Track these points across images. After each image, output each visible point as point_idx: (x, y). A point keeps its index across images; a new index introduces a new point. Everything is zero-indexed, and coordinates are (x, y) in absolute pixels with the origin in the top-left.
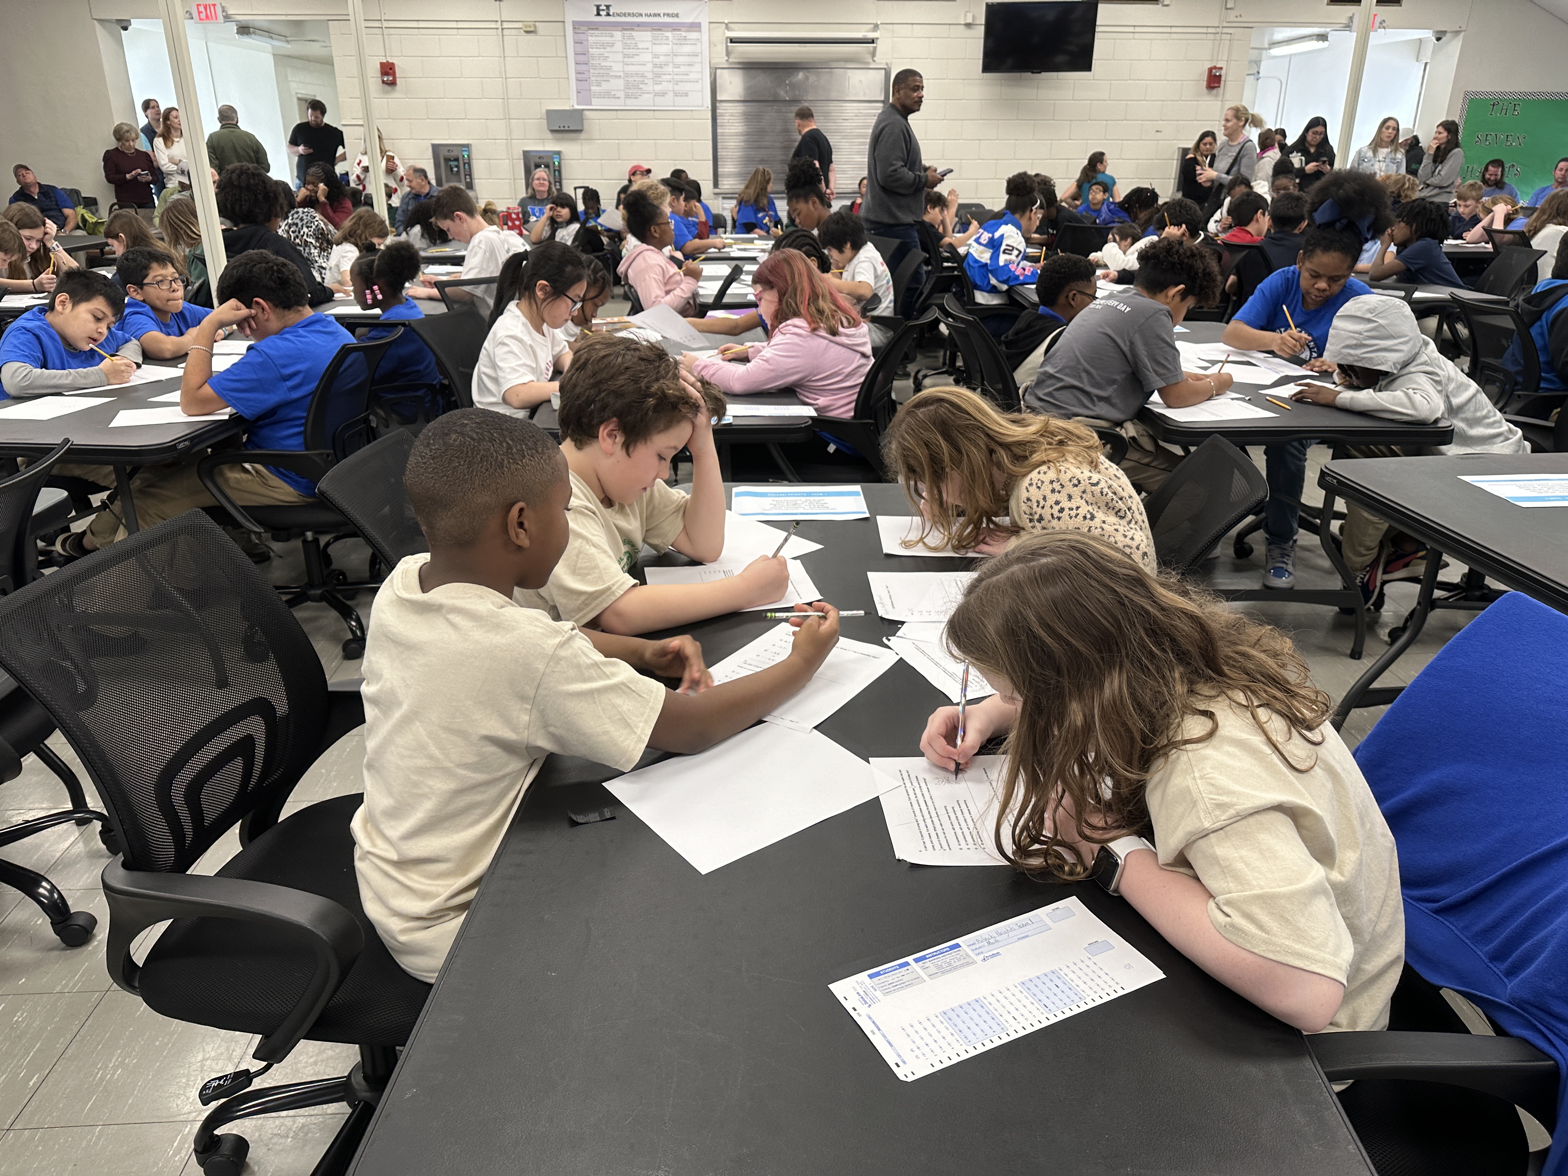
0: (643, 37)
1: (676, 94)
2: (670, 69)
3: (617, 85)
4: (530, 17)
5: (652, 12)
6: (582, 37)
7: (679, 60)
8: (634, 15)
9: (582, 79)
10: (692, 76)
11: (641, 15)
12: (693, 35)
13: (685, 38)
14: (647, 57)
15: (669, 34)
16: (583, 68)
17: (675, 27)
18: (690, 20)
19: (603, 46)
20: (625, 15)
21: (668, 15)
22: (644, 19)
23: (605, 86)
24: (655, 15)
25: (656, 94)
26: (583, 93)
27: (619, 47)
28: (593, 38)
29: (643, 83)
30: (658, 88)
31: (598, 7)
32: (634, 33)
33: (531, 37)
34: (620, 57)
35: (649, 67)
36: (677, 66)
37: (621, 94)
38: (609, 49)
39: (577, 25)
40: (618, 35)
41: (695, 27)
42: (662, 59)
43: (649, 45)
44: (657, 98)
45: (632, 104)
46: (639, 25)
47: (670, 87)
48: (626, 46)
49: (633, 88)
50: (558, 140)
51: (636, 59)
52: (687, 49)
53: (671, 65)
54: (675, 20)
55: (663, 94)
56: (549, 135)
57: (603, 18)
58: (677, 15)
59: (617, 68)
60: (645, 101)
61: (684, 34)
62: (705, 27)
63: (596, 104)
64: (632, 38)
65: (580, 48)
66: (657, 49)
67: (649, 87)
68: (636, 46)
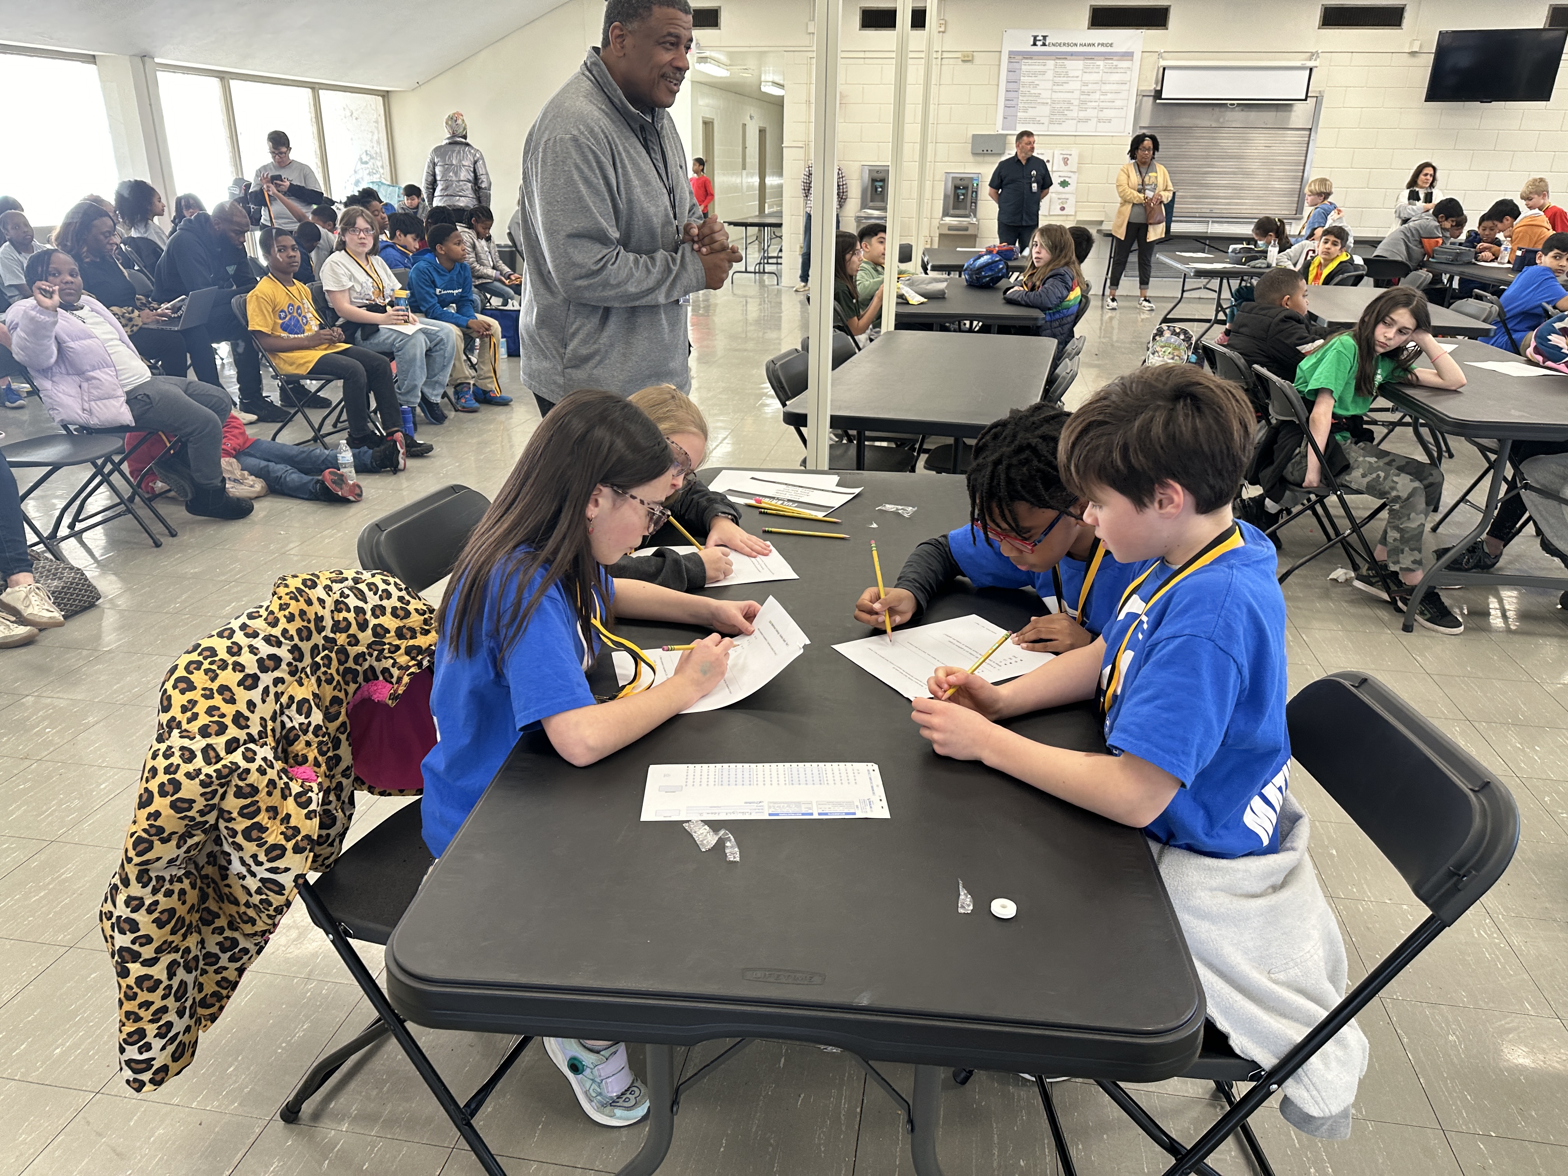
0: (1075, 66)
1: (1099, 120)
2: (1097, 96)
3: (1043, 112)
4: (969, 47)
5: (1087, 42)
6: (1016, 66)
7: (1107, 88)
8: (1069, 45)
9: (1010, 105)
10: (1118, 103)
11: (1076, 45)
12: (1124, 64)
13: (1116, 67)
14: (1075, 85)
15: (1101, 63)
16: (1012, 94)
17: (1110, 56)
18: (1123, 49)
19: (1035, 74)
20: (1060, 45)
21: (1103, 45)
22: (1079, 48)
23: (1031, 113)
24: (1089, 45)
25: (1080, 120)
26: (1009, 119)
27: (1050, 75)
28: (1026, 66)
29: (1068, 109)
30: (1082, 114)
31: (1035, 37)
32: (1066, 62)
33: (968, 65)
34: (1049, 85)
35: (1077, 94)
36: (1104, 93)
37: (1046, 120)
38: (1040, 77)
39: (1012, 55)
40: (1051, 63)
41: (1128, 55)
42: (1090, 86)
43: (1079, 73)
44: (1080, 125)
45: (1054, 129)
46: (1072, 54)
47: (1094, 113)
48: (1057, 74)
49: (1058, 113)
50: (979, 162)
51: (1066, 87)
52: (1116, 77)
53: (1098, 93)
54: (1109, 49)
55: (1087, 120)
56: (971, 158)
57: (1039, 48)
58: (1111, 45)
59: (1046, 95)
60: (1068, 127)
61: (1115, 63)
62: (1137, 56)
64: (1064, 66)
65: (1013, 76)
66: (1087, 77)
67: (1074, 114)
68: (1067, 75)
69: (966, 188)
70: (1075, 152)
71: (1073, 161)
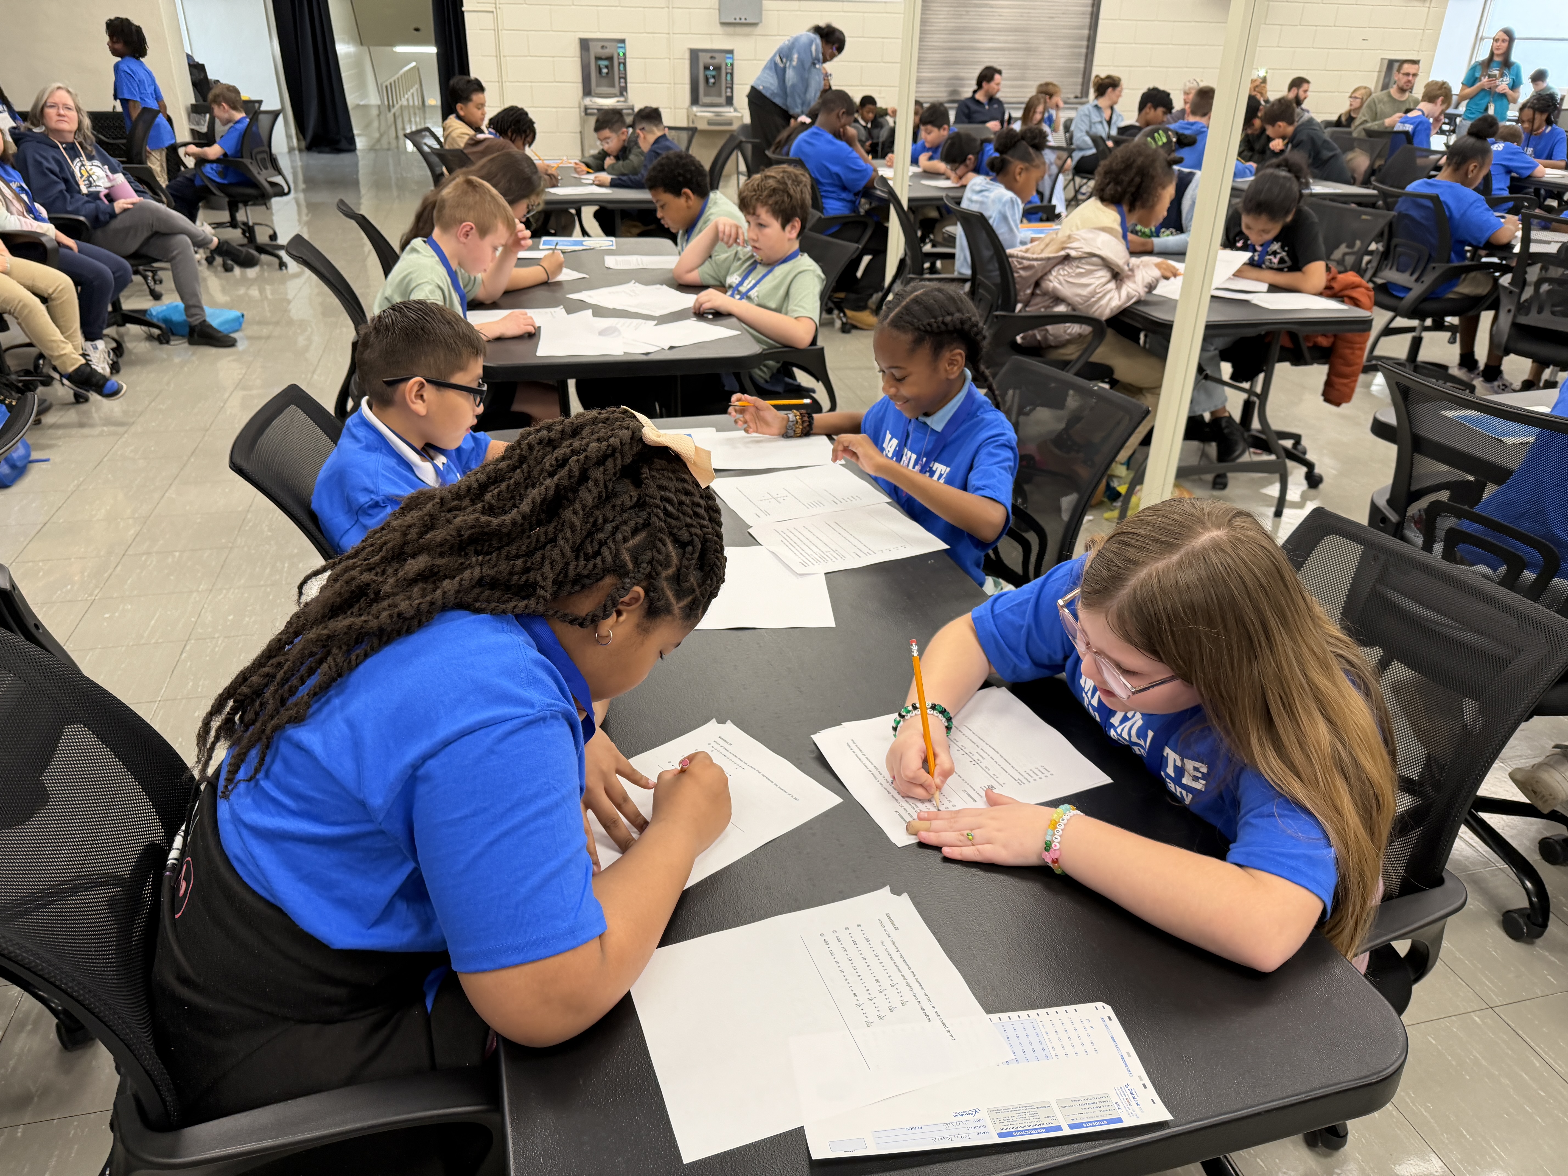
50: (729, 35)
56: (719, 29)
69: (718, 68)
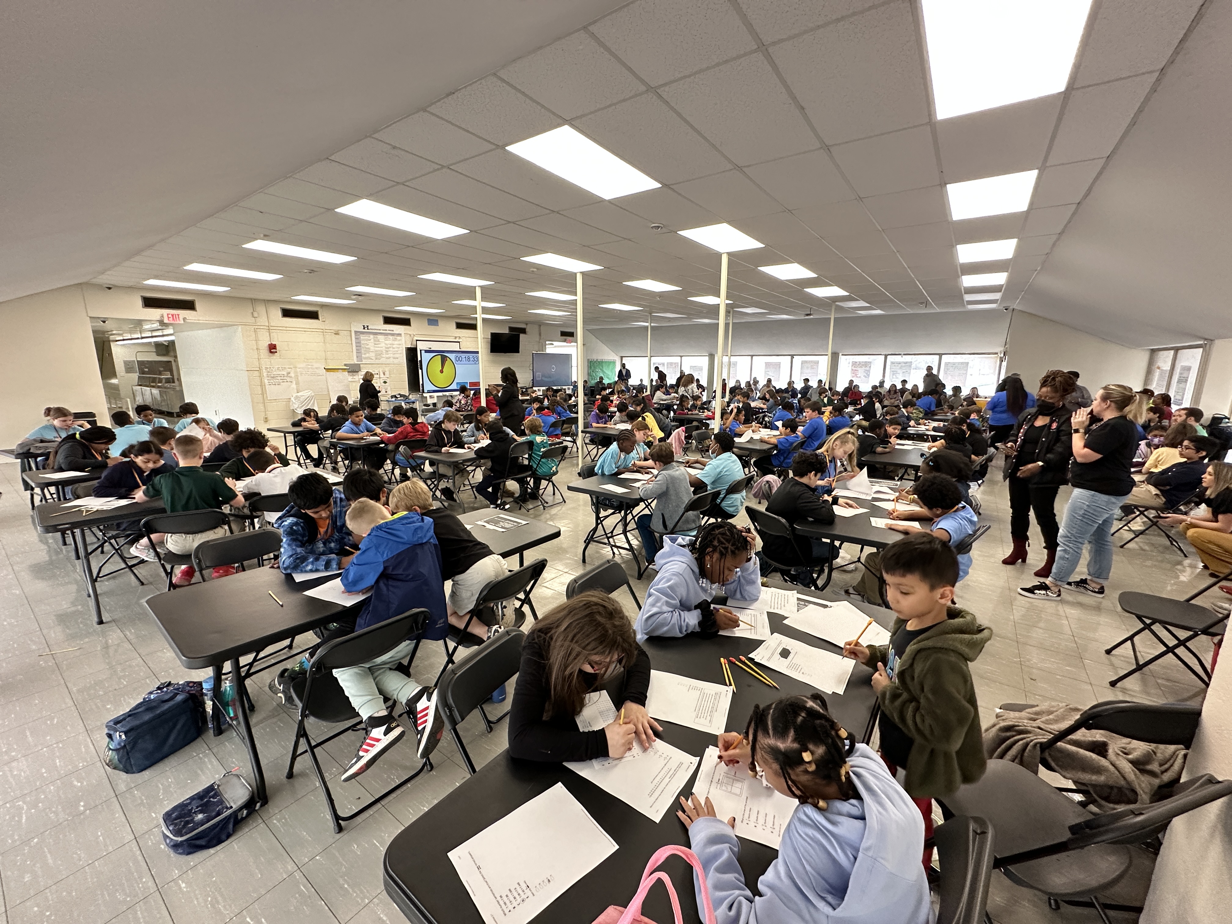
0: (381, 338)
1: (394, 358)
2: (391, 349)
3: (372, 355)
4: (335, 328)
6: (358, 337)
7: (394, 346)
8: (377, 330)
9: (359, 352)
10: (399, 352)
12: (399, 338)
13: (396, 339)
14: (383, 345)
15: (390, 337)
16: (358, 348)
17: (393, 335)
18: (397, 332)
19: (366, 340)
20: (374, 329)
21: (390, 331)
22: (381, 331)
23: (367, 355)
24: (385, 330)
25: (387, 358)
26: (359, 357)
27: (372, 340)
28: (362, 337)
29: (382, 354)
30: (387, 356)
31: (364, 326)
32: (377, 336)
33: (337, 336)
34: (372, 345)
35: (384, 348)
36: (394, 348)
38: (368, 341)
39: (356, 332)
40: (372, 336)
41: (400, 335)
42: (388, 346)
43: (383, 340)
44: (387, 360)
45: (377, 361)
46: (379, 333)
47: (392, 355)
48: (375, 341)
49: (378, 355)
51: (379, 345)
52: (396, 342)
54: (392, 332)
55: (389, 358)
57: (366, 330)
59: (372, 349)
60: (383, 360)
61: (395, 337)
62: (403, 335)
63: (364, 361)
64: (377, 338)
65: (358, 341)
66: (387, 342)
67: (384, 356)
68: (379, 341)
70: (387, 369)
71: (387, 373)
